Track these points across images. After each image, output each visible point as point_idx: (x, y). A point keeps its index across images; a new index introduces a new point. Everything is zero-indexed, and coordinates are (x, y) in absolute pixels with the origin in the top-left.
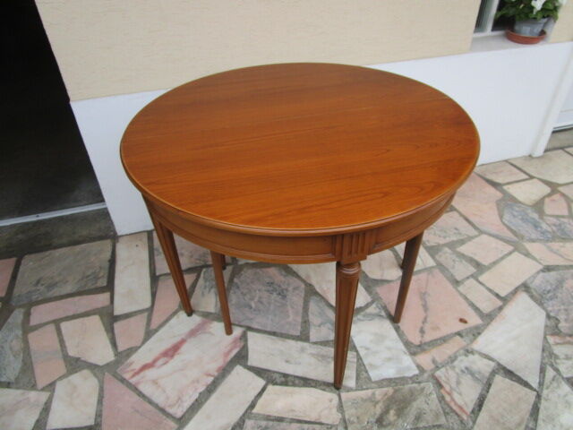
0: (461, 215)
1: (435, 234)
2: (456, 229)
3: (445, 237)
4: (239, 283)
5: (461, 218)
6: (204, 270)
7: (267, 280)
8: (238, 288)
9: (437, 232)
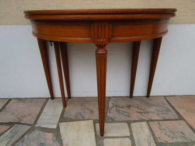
0: (187, 123)
1: (165, 134)
2: (183, 133)
3: (173, 138)
4: (26, 139)
5: (187, 126)
6: (16, 125)
7: (42, 141)
8: (23, 142)
9: (167, 132)
